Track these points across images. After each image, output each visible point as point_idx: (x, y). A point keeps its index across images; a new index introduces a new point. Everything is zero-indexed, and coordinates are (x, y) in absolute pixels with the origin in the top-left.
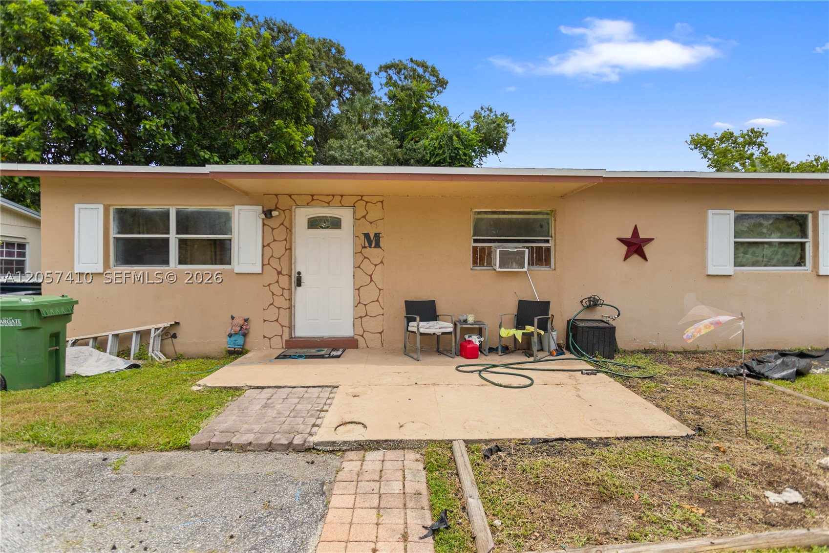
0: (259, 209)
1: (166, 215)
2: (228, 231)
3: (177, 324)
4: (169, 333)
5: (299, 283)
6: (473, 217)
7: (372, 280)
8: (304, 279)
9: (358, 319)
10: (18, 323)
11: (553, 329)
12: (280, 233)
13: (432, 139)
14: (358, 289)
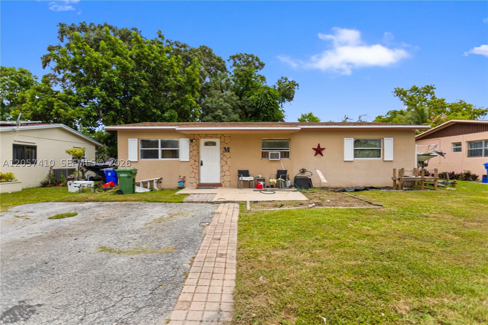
0: (188, 139)
1: (157, 142)
2: (178, 147)
3: (162, 178)
4: (159, 182)
5: (202, 164)
6: (262, 141)
7: (227, 163)
8: (203, 163)
9: (222, 177)
10: (126, 175)
11: (289, 179)
12: (195, 148)
13: (256, 96)
14: (222, 166)
